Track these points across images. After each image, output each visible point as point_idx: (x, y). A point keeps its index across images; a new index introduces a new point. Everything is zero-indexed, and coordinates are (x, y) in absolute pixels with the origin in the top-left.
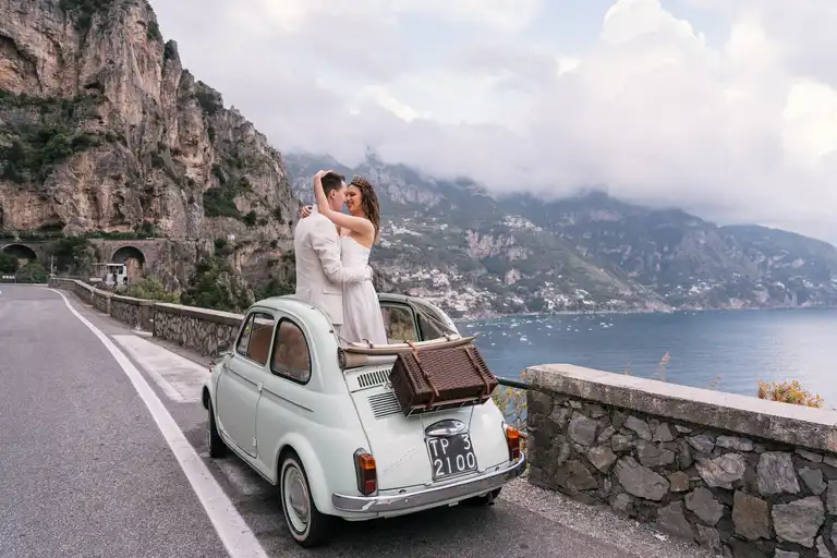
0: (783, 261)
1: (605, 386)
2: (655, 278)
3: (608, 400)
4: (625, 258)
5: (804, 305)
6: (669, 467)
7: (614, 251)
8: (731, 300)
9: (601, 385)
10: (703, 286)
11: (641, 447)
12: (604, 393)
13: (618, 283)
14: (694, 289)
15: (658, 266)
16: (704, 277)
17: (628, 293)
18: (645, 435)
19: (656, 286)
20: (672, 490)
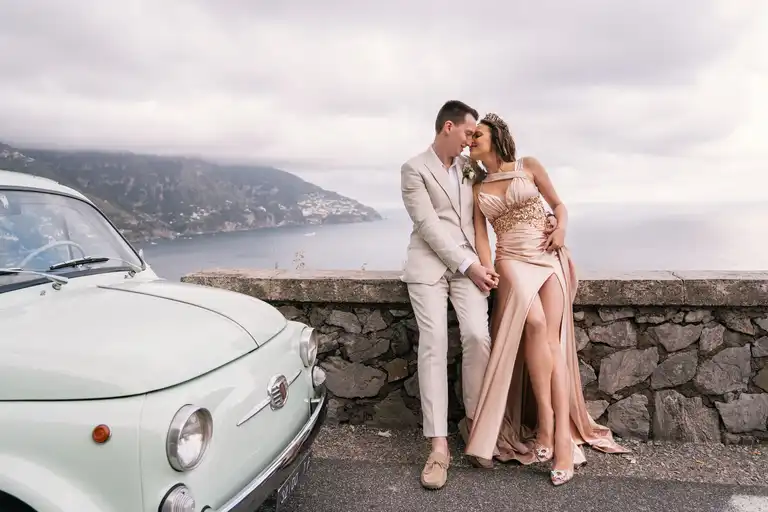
0: (262, 189)
1: (300, 281)
2: (159, 207)
3: (306, 298)
4: (129, 189)
5: (281, 224)
6: (385, 357)
7: (117, 182)
8: (226, 223)
9: (293, 281)
10: (202, 213)
11: (350, 342)
12: (299, 290)
13: (124, 214)
14: (195, 215)
15: (161, 196)
16: (202, 204)
17: (134, 222)
18: (353, 328)
19: (160, 214)
20: (390, 380)
